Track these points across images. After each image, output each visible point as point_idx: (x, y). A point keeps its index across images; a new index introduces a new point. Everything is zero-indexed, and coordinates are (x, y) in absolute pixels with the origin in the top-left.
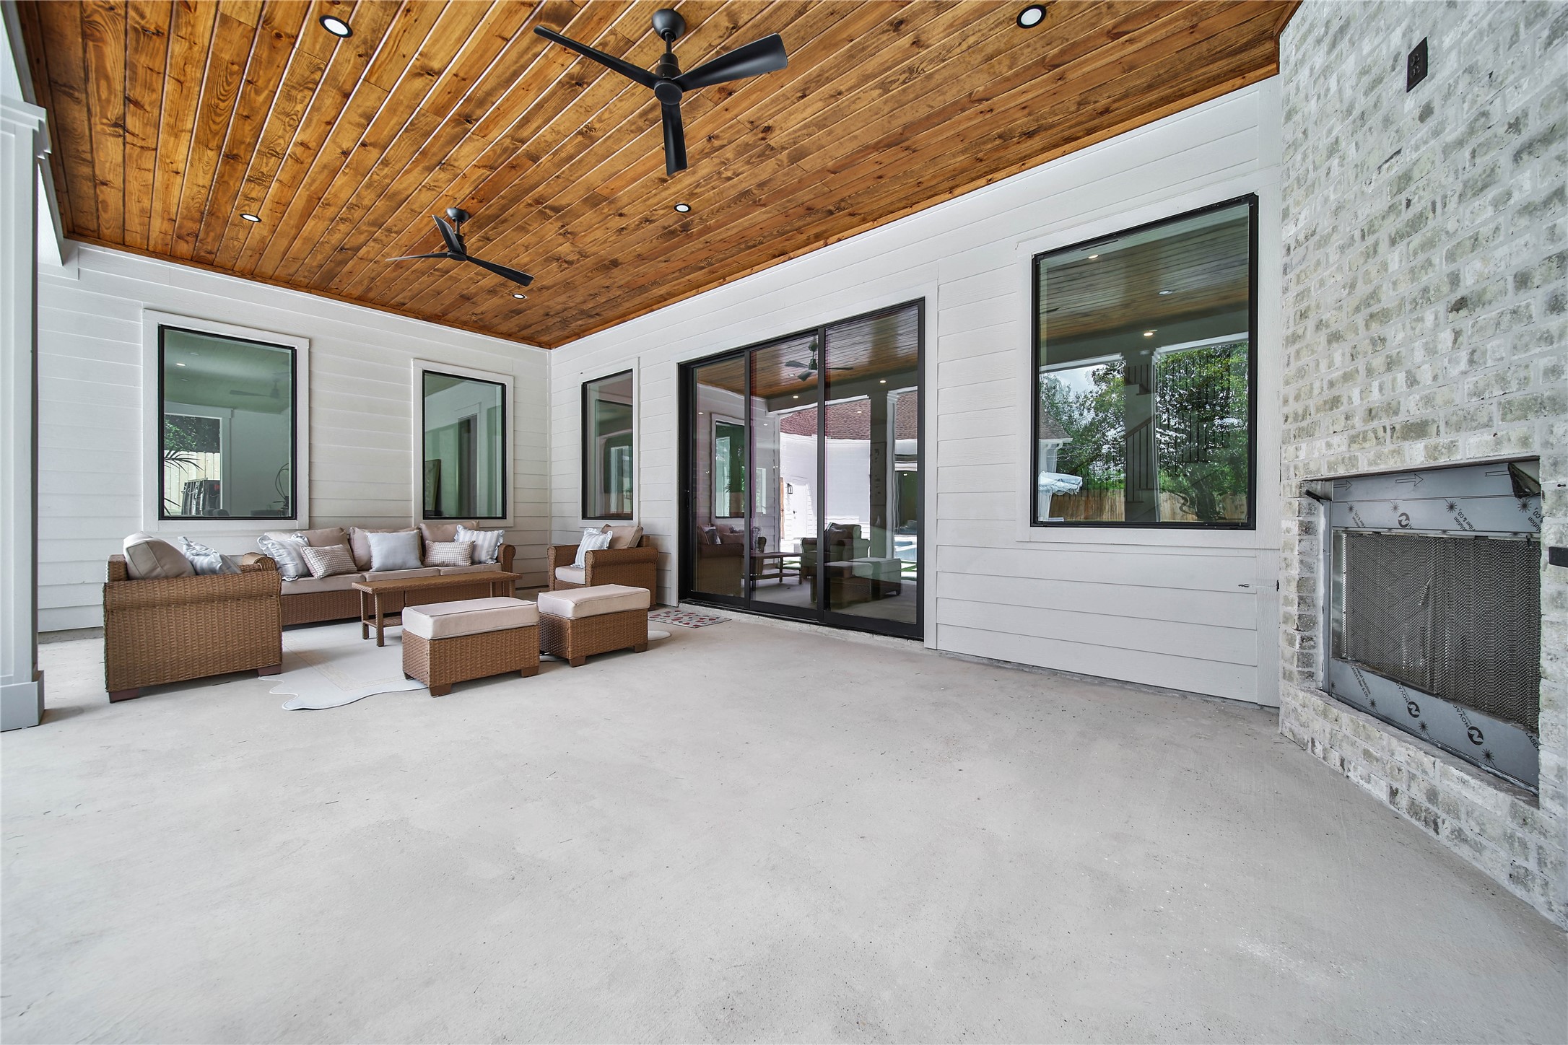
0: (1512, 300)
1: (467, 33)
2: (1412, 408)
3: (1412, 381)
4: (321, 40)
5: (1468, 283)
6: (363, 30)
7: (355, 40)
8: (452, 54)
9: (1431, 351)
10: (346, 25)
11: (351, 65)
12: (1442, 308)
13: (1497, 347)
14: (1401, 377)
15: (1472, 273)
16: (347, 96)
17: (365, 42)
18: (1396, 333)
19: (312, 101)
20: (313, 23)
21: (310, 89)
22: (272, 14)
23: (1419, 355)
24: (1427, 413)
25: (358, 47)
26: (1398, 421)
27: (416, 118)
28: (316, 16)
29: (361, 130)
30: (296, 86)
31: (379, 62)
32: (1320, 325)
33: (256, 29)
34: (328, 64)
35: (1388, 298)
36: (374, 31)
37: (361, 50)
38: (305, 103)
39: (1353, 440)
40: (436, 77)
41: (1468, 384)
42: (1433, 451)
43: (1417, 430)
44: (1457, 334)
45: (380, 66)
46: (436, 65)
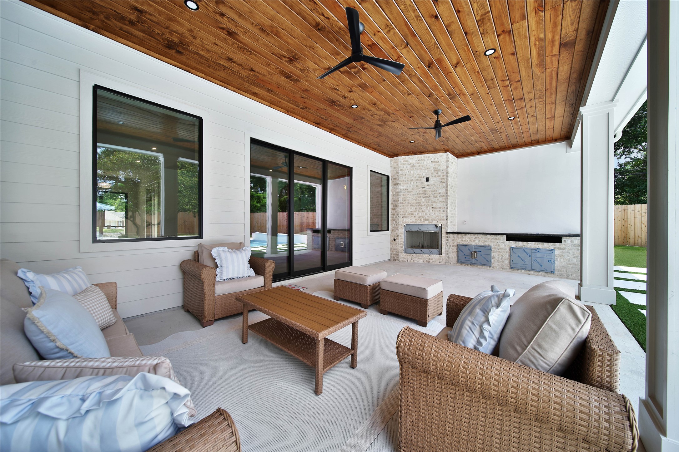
0: (439, 209)
1: (462, 81)
2: (426, 217)
3: (426, 214)
4: (491, 44)
5: (434, 206)
6: (483, 58)
7: (482, 54)
8: (458, 73)
9: (429, 211)
10: (488, 55)
11: (476, 46)
12: (431, 207)
13: (438, 213)
14: (424, 213)
15: (434, 205)
16: (466, 33)
17: (479, 56)
18: (423, 208)
19: (473, 15)
20: (497, 47)
21: (480, 20)
22: (510, 37)
23: (427, 211)
24: (428, 218)
25: (480, 53)
26: (424, 218)
27: (440, 51)
28: (497, 49)
29: (446, 23)
30: (484, 17)
31: (470, 55)
32: (409, 203)
33: (512, 25)
34: (482, 38)
35: (422, 204)
36: (480, 61)
37: (478, 53)
38: (475, 11)
39: (416, 219)
40: (454, 68)
41: (434, 216)
42: (430, 222)
43: (427, 220)
44: (432, 211)
45: (469, 54)
46: (458, 69)
